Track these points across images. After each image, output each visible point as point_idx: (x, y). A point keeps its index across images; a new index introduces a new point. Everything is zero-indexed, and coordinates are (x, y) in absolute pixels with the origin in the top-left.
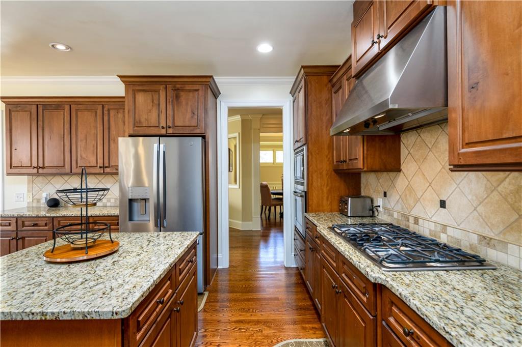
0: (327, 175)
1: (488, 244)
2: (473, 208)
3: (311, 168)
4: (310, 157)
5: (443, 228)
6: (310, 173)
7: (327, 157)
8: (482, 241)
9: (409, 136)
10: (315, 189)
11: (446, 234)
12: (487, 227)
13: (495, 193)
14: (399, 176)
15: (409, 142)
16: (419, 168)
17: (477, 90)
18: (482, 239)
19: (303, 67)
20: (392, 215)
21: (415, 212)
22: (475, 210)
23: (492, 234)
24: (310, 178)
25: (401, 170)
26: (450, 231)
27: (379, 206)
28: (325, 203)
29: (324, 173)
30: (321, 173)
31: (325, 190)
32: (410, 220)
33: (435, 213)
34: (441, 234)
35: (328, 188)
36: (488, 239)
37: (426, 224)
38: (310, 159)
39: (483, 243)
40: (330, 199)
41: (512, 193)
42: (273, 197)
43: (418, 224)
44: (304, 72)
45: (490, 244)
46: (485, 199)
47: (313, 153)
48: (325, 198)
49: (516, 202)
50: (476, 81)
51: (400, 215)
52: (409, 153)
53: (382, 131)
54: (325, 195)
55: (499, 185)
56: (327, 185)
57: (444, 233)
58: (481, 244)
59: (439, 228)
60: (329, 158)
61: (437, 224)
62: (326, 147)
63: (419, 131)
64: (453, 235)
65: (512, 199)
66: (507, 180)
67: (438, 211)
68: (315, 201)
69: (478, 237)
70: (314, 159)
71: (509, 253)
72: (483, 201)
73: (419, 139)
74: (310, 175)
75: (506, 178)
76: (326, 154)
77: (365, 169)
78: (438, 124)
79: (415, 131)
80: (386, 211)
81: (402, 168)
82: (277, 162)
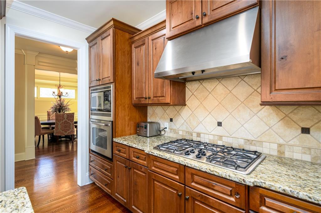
0: (128, 107)
1: (251, 143)
2: (241, 125)
3: (117, 102)
4: (117, 93)
5: (219, 138)
6: (117, 106)
7: (128, 94)
8: (247, 142)
9: (193, 84)
10: (120, 118)
11: (222, 141)
12: (250, 134)
13: (255, 117)
14: (184, 108)
15: (193, 88)
16: (201, 103)
17: (286, 60)
18: (247, 141)
19: (113, 19)
20: (178, 133)
21: (197, 130)
22: (242, 126)
23: (253, 138)
24: (117, 110)
25: (186, 105)
26: (224, 139)
27: (166, 128)
28: (127, 129)
29: (126, 106)
30: (124, 106)
31: (127, 118)
32: (193, 135)
33: (214, 129)
34: (218, 141)
35: (129, 117)
36: (251, 141)
37: (207, 136)
38: (116, 95)
39: (248, 143)
40: (129, 126)
41: (265, 116)
42: (42, 126)
43: (200, 137)
44: (114, 24)
45: (252, 143)
46: (249, 120)
47: (119, 91)
48: (127, 125)
49: (268, 121)
50: (285, 55)
51: (185, 132)
52: (193, 94)
53: (180, 79)
54: (127, 123)
55: (257, 113)
56: (128, 115)
57: (220, 140)
58: (246, 144)
59: (216, 138)
60: (130, 95)
61: (215, 136)
62: (127, 86)
63: (201, 82)
64: (227, 141)
65: (266, 119)
66: (263, 110)
67: (216, 128)
68: (120, 128)
69: (244, 141)
70: (119, 95)
71: (264, 147)
72: (247, 122)
73: (201, 86)
74: (116, 108)
75: (262, 109)
76: (128, 92)
77: (171, 104)
78: (217, 79)
79: (198, 82)
80: (172, 131)
81: (186, 103)
82: (41, 96)
